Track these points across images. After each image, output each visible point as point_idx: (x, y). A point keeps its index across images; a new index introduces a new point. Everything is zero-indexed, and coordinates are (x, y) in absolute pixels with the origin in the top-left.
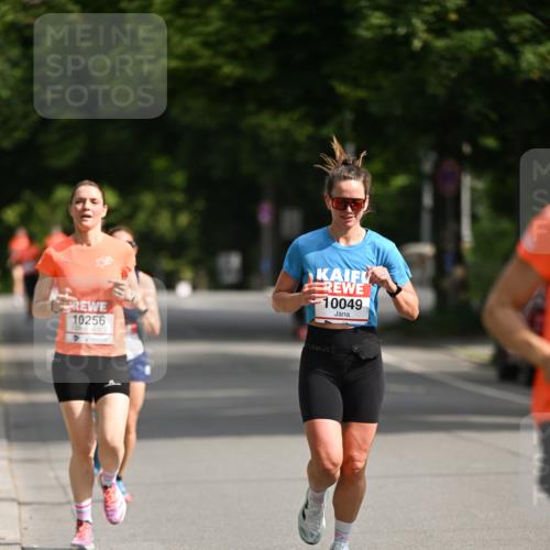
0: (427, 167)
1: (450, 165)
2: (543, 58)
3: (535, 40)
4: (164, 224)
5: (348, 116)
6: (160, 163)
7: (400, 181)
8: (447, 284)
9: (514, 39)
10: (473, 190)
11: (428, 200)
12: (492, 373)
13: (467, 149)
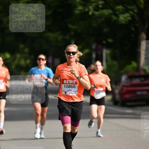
0: (94, 47)
1: (100, 47)
2: (125, 18)
3: (123, 13)
4: (22, 62)
5: (72, 33)
6: (22, 46)
7: (86, 51)
9: (117, 13)
10: (106, 54)
11: (94, 56)
12: (111, 103)
13: (104, 42)
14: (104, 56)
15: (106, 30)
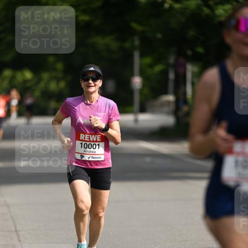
0: (172, 60)
1: (182, 60)
3: (221, 3)
4: (53, 86)
6: (51, 59)
7: (159, 68)
8: (181, 114)
9: (211, 3)
10: (193, 73)
11: (172, 76)
13: (189, 53)
14: (189, 76)
15: (191, 33)
